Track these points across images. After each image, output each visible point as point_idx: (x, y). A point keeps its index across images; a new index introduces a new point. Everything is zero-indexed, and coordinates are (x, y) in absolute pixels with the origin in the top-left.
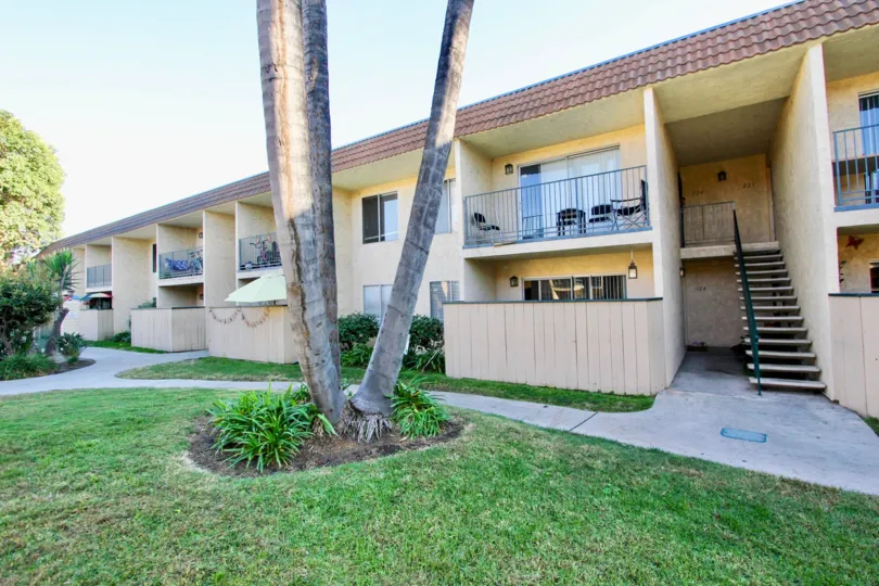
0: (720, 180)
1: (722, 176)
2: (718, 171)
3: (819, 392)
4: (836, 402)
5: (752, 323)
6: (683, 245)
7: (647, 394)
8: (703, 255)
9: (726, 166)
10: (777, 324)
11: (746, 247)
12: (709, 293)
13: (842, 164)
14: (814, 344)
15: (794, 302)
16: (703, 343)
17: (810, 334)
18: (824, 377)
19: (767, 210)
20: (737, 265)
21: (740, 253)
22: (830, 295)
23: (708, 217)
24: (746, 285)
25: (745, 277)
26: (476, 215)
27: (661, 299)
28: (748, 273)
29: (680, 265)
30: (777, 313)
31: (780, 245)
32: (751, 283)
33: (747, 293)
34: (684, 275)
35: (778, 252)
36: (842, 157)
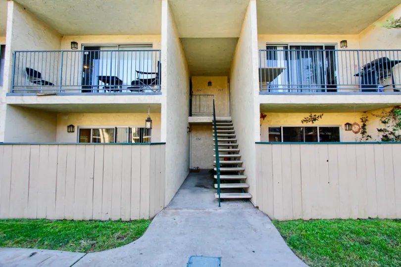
0: (209, 85)
1: (210, 84)
2: (208, 81)
3: (248, 200)
4: (257, 207)
5: (217, 158)
6: (191, 115)
7: (147, 218)
8: (199, 121)
9: (211, 79)
10: (229, 159)
11: (218, 118)
12: (202, 141)
13: (263, 70)
14: (246, 171)
15: (237, 147)
16: (198, 167)
17: (244, 165)
18: (250, 190)
19: (227, 103)
20: (213, 127)
21: (215, 121)
22: (256, 143)
23: (203, 103)
24: (216, 137)
25: (216, 133)
26: (27, 69)
27: (165, 143)
28: (217, 131)
29: (189, 126)
30: (229, 153)
31: (232, 118)
32: (219, 136)
33: (216, 141)
34: (189, 131)
35: (231, 122)
36: (263, 66)
